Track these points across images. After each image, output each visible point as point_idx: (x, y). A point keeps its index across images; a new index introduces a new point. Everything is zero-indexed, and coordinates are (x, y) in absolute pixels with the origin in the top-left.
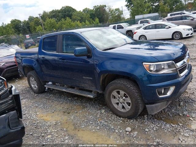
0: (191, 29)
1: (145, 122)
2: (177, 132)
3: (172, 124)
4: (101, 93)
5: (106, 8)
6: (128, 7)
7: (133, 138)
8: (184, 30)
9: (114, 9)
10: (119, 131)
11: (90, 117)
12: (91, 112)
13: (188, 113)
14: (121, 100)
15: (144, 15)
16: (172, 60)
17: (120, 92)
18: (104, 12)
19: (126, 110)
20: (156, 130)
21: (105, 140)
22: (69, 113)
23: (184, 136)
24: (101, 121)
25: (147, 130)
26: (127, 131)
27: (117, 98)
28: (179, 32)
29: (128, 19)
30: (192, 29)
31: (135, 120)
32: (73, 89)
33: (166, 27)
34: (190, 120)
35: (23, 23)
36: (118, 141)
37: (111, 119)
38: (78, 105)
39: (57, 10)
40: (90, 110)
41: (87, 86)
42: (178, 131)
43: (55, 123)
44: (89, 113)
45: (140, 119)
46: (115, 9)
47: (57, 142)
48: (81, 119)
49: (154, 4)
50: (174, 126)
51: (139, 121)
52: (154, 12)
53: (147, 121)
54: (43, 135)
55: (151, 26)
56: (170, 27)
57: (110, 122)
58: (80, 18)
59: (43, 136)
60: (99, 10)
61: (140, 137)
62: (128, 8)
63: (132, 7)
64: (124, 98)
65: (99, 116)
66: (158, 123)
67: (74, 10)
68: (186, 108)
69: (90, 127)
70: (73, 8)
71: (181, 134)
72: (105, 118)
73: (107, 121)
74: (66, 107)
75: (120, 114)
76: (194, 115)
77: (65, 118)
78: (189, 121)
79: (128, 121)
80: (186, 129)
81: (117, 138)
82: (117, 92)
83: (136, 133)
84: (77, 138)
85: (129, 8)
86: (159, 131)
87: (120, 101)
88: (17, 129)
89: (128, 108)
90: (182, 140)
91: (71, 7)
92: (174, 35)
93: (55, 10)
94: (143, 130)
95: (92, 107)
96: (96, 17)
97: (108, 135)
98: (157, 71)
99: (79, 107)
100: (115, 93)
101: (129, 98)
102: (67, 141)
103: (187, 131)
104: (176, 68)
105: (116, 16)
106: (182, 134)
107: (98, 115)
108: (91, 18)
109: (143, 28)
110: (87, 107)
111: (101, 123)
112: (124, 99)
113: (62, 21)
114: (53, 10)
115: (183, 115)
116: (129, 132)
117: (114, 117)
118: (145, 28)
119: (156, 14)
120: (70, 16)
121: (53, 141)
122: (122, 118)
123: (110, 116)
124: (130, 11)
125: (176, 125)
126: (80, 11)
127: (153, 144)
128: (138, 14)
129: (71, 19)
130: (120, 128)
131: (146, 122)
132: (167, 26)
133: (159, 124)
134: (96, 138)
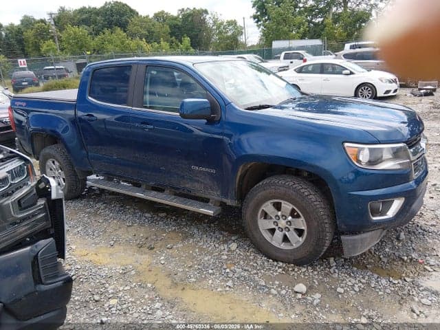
0: (395, 79)
1: (332, 272)
2: (404, 295)
3: (391, 279)
4: (234, 205)
5: (208, 17)
6: (256, 20)
7: (315, 307)
8: (382, 81)
9: (226, 21)
10: (279, 292)
11: (206, 259)
12: (204, 247)
13: (420, 256)
14: (282, 223)
15: (291, 41)
16: (404, 142)
17: (283, 205)
18: (202, 26)
19: (292, 245)
20: (360, 290)
21: (249, 310)
22: (152, 249)
23: (421, 304)
24: (232, 268)
25: (340, 290)
26: (297, 292)
27: (271, 218)
28: (371, 84)
29: (253, 46)
30: (397, 80)
31: (309, 268)
32: (161, 194)
33: (345, 72)
34: (425, 270)
35: (7, 29)
36: (281, 315)
37: (255, 265)
38: (170, 230)
39: (93, 8)
40: (202, 243)
41: (198, 188)
42: (406, 292)
43: (121, 272)
44: (201, 249)
45: (321, 265)
46: (228, 22)
47: (136, 315)
48: (185, 263)
49: (314, 20)
50: (396, 282)
51: (319, 270)
52: (312, 38)
53: (337, 271)
54: (97, 298)
55: (311, 67)
56: (352, 73)
57: (255, 271)
58: (147, 34)
59: (96, 301)
60: (190, 19)
61: (328, 305)
62: (257, 22)
63: (266, 20)
64: (290, 218)
65: (226, 257)
66: (361, 276)
67: (133, 13)
68: (413, 245)
69: (210, 282)
70: (130, 9)
71: (413, 300)
72: (242, 263)
73: (247, 268)
74: (142, 235)
75: (278, 254)
76: (432, 261)
77: (145, 259)
78: (424, 273)
79: (296, 270)
80: (423, 290)
81: (276, 306)
82: (274, 205)
83: (318, 296)
84: (184, 306)
85: (259, 23)
86: (366, 293)
87: (280, 225)
88: (55, 283)
89: (299, 241)
90: (418, 313)
91: (126, 5)
92: (360, 90)
93: (87, 7)
94: (333, 291)
95: (205, 236)
96: (185, 35)
97: (255, 299)
98: (370, 163)
99: (173, 235)
100: (268, 207)
101: (302, 218)
102: (159, 313)
103: (425, 293)
104: (409, 158)
105: (228, 38)
106: (416, 299)
107: (223, 255)
108: (172, 34)
109: (295, 70)
110: (192, 236)
111: (234, 272)
112: (289, 221)
113: (104, 33)
114: (84, 8)
115: (411, 260)
116: (303, 295)
117: (261, 260)
118: (300, 71)
119: (318, 42)
120: (124, 26)
121: (125, 313)
122: (281, 264)
123: (251, 257)
124: (260, 29)
125: (400, 281)
126: (147, 17)
127: (359, 320)
128: (278, 38)
129: (125, 31)
130: (280, 286)
131: (335, 272)
132: (347, 69)
133: (364, 278)
134: (229, 306)
